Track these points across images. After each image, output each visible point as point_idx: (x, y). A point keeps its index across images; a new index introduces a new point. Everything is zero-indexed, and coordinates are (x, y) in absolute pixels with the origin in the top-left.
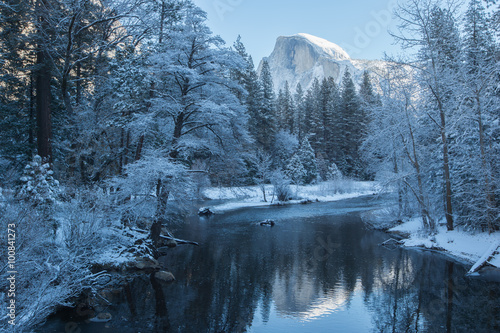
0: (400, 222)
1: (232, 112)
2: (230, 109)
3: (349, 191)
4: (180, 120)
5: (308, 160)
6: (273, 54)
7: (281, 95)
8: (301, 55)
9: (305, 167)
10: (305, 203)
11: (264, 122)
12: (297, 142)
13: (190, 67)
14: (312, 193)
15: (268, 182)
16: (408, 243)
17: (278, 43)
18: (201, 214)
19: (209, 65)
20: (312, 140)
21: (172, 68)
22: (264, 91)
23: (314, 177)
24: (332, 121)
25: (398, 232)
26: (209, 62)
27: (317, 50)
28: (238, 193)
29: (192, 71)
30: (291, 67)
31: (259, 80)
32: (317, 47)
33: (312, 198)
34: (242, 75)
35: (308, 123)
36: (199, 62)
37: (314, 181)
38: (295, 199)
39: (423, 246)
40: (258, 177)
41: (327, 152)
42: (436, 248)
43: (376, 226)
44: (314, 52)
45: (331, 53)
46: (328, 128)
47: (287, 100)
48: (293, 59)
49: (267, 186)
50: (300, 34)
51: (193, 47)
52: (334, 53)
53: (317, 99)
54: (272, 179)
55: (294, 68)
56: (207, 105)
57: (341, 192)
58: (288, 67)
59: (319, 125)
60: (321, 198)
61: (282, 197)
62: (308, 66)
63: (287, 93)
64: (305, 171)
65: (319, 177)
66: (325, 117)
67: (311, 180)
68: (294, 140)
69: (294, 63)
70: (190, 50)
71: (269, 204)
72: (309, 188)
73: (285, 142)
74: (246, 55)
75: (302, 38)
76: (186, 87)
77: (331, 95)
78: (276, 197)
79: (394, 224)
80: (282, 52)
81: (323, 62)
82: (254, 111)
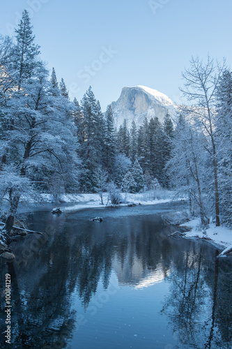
0: (188, 220)
1: (64, 142)
2: (62, 139)
3: (164, 198)
4: (29, 146)
5: (138, 176)
6: (119, 100)
7: (121, 129)
8: (139, 101)
9: (136, 180)
10: (131, 206)
11: (107, 148)
12: (130, 163)
13: (36, 109)
14: (138, 199)
15: (105, 191)
16: (188, 235)
17: (124, 91)
18: (54, 212)
19: (49, 108)
20: (142, 162)
21: (22, 110)
22: (108, 126)
23: (142, 187)
24: (156, 148)
25: (185, 227)
26: (48, 106)
27: (151, 98)
28: (72, 198)
29: (37, 112)
30: (132, 109)
31: (105, 118)
32: (151, 95)
33: (136, 202)
34: (92, 114)
35: (139, 150)
36: (44, 106)
37: (141, 190)
38: (124, 203)
39: (197, 237)
40: (97, 187)
41: (153, 170)
42: (205, 238)
43: (172, 223)
44: (148, 100)
45: (160, 100)
46: (153, 153)
47: (125, 133)
48: (133, 103)
49: (104, 194)
50: (140, 86)
51: (39, 95)
52: (162, 100)
53: (146, 133)
54: (107, 188)
55: (134, 110)
56: (46, 136)
57: (159, 198)
58: (130, 109)
59: (147, 151)
60: (143, 203)
61: (115, 201)
62: (144, 110)
63: (125, 128)
64: (136, 183)
65: (145, 187)
66: (151, 146)
67: (140, 189)
68: (128, 161)
69: (134, 106)
70: (37, 97)
71: (105, 206)
72: (138, 195)
73: (122, 163)
74: (95, 100)
75: (140, 89)
76: (34, 123)
77: (156, 130)
78: (110, 201)
79: (184, 221)
80: (126, 99)
81: (154, 106)
82: (100, 140)
